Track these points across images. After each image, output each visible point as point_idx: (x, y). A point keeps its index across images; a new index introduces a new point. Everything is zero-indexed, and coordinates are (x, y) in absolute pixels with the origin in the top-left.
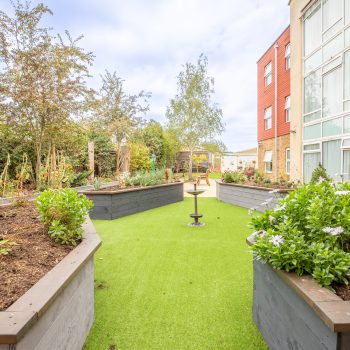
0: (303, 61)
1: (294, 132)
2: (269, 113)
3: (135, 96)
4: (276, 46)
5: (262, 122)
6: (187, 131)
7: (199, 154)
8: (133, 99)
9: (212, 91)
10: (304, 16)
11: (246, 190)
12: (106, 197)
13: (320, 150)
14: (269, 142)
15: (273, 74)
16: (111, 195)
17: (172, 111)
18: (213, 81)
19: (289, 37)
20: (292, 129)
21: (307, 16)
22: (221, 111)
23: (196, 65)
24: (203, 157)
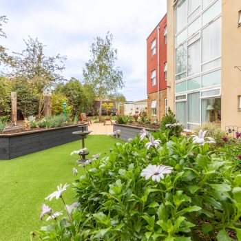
0: (175, 37)
1: (169, 87)
2: (154, 75)
3: (53, 58)
4: (158, 27)
5: (150, 81)
6: (98, 86)
7: (108, 102)
8: (51, 60)
9: (116, 59)
10: (176, 4)
11: (131, 130)
12: (5, 139)
13: (186, 99)
14: (154, 95)
15: (156, 47)
16: (10, 137)
17: (87, 72)
18: (116, 51)
19: (166, 21)
20: (168, 85)
21: (178, 5)
22: (121, 72)
23: (105, 39)
24: (111, 104)
